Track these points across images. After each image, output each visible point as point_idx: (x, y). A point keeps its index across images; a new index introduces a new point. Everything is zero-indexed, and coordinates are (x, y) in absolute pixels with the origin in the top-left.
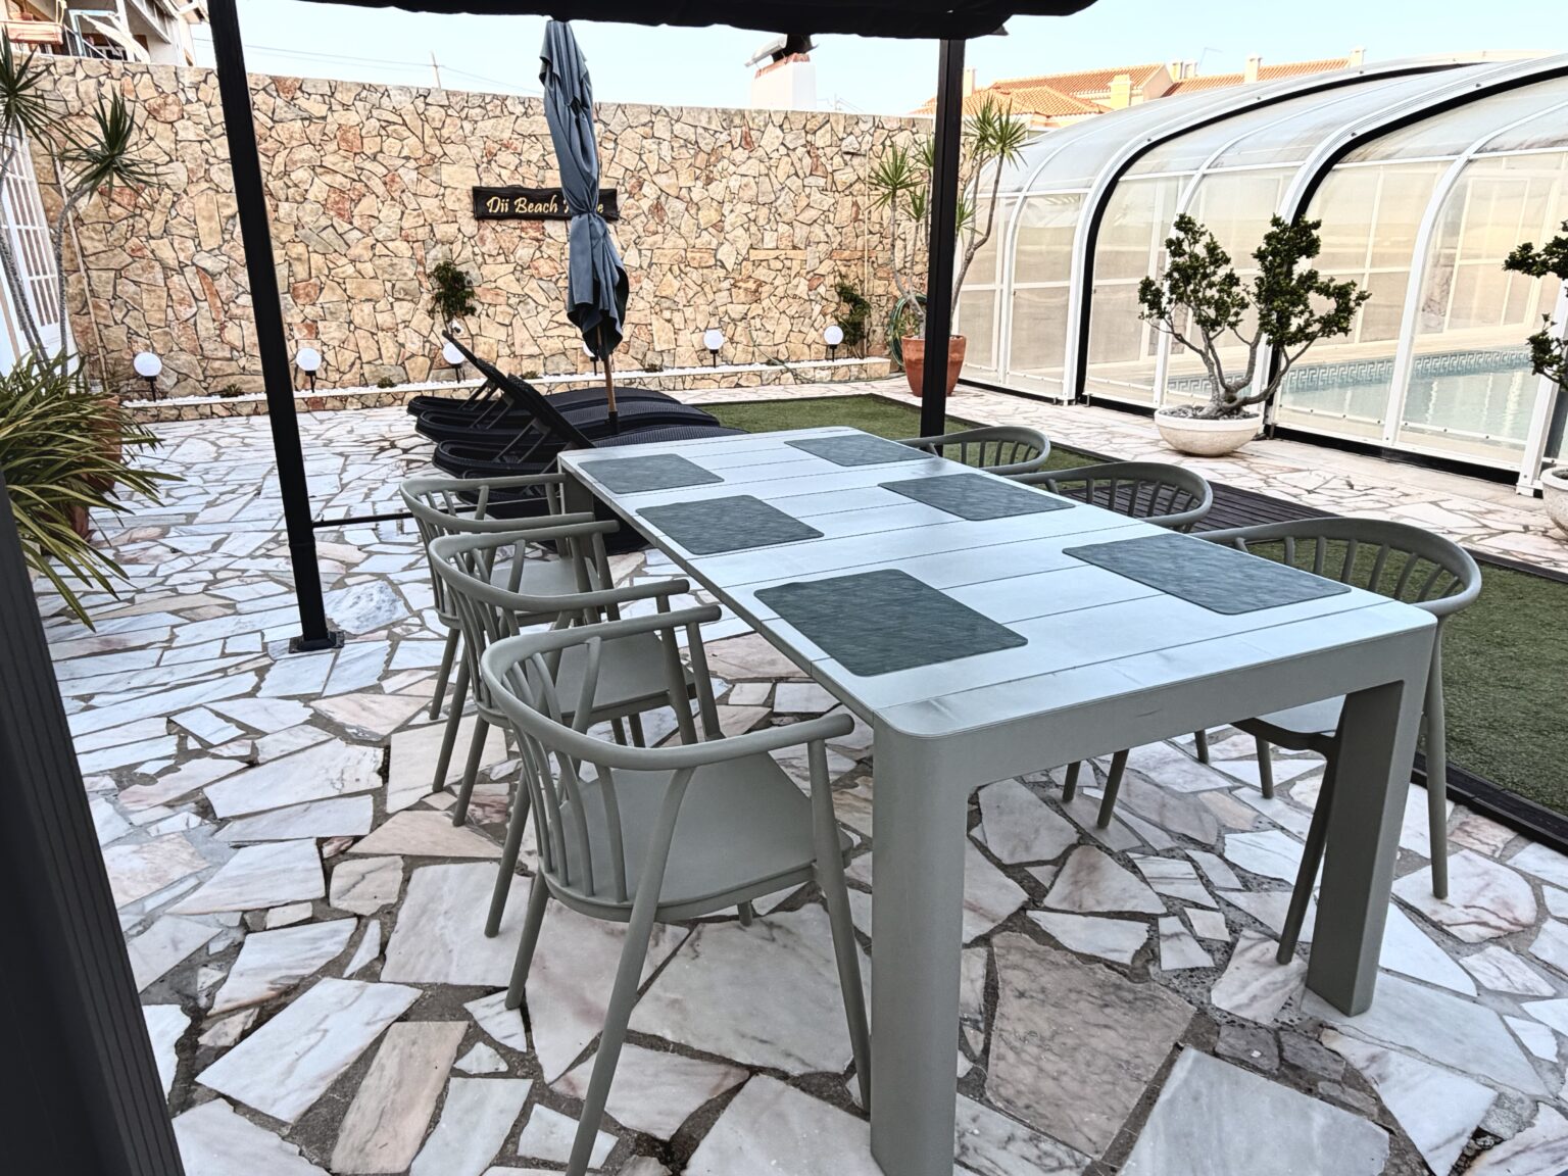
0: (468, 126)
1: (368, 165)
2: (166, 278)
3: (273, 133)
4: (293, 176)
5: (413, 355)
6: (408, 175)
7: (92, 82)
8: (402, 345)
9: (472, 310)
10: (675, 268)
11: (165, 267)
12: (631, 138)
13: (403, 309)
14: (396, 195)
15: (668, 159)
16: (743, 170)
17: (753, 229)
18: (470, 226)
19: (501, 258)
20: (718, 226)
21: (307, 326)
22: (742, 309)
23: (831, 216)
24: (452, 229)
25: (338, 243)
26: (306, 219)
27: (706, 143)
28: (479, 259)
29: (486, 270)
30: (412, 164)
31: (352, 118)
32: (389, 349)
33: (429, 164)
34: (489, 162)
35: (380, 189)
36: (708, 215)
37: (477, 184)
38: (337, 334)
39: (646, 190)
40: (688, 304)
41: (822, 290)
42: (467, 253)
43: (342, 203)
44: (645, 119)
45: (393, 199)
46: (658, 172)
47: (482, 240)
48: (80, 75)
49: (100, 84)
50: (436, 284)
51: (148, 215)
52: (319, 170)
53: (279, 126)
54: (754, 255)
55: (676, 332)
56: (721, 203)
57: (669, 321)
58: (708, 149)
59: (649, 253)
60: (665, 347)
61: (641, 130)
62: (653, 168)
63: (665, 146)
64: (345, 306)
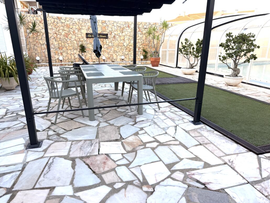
0: (85, 24)
1: (71, 30)
2: (41, 46)
3: (57, 25)
4: (60, 31)
5: (76, 58)
6: (76, 31)
7: (32, 18)
9: (85, 52)
10: (117, 46)
11: (41, 44)
12: (110, 26)
13: (75, 51)
15: (116, 29)
16: (128, 31)
17: (129, 40)
18: (85, 39)
19: (90, 44)
20: (124, 40)
21: (61, 53)
22: (127, 53)
23: (142, 38)
24: (83, 39)
25: (66, 41)
26: (61, 37)
27: (122, 27)
28: (87, 44)
29: (88, 46)
30: (77, 29)
31: (68, 23)
32: (73, 57)
33: (79, 30)
34: (89, 29)
35: (72, 33)
36: (122, 38)
37: (87, 33)
38: (65, 55)
39: (112, 34)
40: (119, 52)
41: (140, 50)
42: (85, 43)
43: (67, 35)
44: (113, 23)
45: (74, 35)
47: (87, 41)
48: (30, 16)
49: (33, 18)
50: (80, 47)
51: (39, 37)
52: (63, 30)
54: (129, 44)
55: (117, 56)
56: (124, 36)
57: (116, 54)
58: (122, 28)
59: (113, 44)
60: (115, 58)
61: (112, 25)
62: (114, 30)
63: (116, 27)
64: (66, 51)
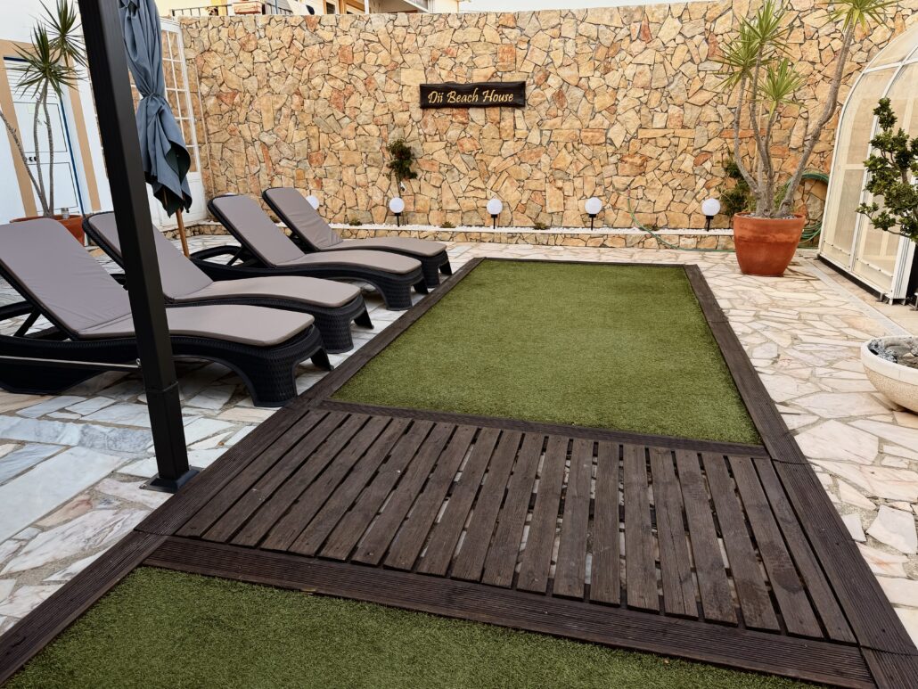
0: (420, 39)
1: (356, 72)
2: (246, 148)
3: (303, 54)
4: (313, 82)
5: (376, 205)
6: (380, 78)
7: (215, 30)
8: (370, 197)
9: (414, 176)
10: (570, 145)
11: (246, 142)
12: (542, 39)
13: (372, 173)
14: (372, 92)
15: (572, 54)
16: (639, 59)
17: (644, 111)
18: (417, 113)
19: (437, 138)
20: (612, 109)
21: (317, 182)
22: (627, 180)
23: (725, 97)
24: (406, 116)
25: (336, 127)
26: (319, 110)
27: (607, 37)
28: (422, 138)
29: (427, 146)
30: (383, 70)
31: (348, 40)
32: (363, 200)
33: (394, 69)
34: (433, 65)
35: (361, 87)
36: (603, 100)
37: (424, 82)
38: (332, 188)
39: (551, 81)
40: (579, 175)
41: (708, 165)
42: (414, 134)
43: (340, 99)
44: (554, 22)
45: (369, 95)
46: (562, 65)
47: (425, 124)
48: (210, 27)
49: (219, 31)
50: (393, 157)
51: (238, 110)
52: (328, 77)
53: (306, 49)
54: (643, 134)
55: (566, 197)
56: (616, 90)
57: (560, 189)
58: (608, 43)
59: (548, 133)
60: (555, 210)
61: (550, 32)
62: (558, 63)
63: (570, 43)
64: (338, 169)
